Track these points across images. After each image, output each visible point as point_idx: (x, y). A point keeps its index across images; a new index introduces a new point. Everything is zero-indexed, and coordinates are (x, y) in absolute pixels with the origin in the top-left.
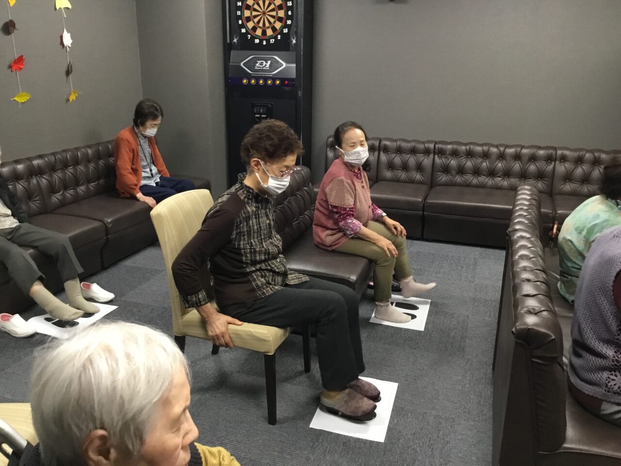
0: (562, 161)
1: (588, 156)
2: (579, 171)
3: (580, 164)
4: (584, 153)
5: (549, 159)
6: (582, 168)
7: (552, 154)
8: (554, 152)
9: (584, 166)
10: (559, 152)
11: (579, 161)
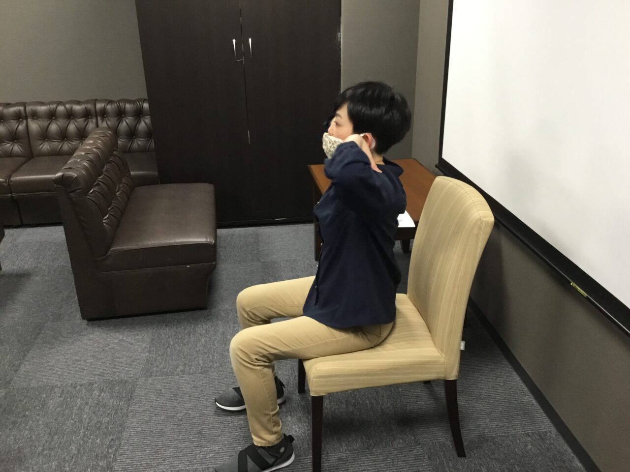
0: (35, 117)
1: (61, 108)
2: (54, 127)
3: (54, 120)
4: (54, 106)
5: (19, 117)
6: (57, 125)
7: (20, 111)
8: (22, 108)
9: (58, 121)
10: (29, 109)
11: (52, 116)
